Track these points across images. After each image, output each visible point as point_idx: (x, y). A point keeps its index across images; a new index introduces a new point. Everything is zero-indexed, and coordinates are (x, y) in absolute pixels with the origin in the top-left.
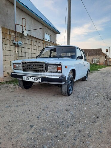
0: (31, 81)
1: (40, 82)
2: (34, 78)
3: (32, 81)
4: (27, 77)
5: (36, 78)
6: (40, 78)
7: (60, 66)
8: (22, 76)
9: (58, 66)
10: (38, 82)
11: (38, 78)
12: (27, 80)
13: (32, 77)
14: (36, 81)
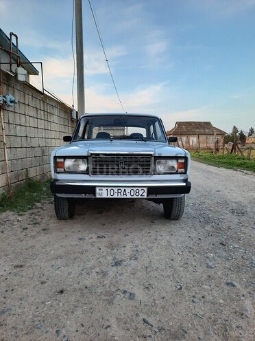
0: (119, 196)
1: (145, 197)
2: (128, 190)
3: (125, 197)
4: (109, 189)
5: (135, 189)
6: (146, 189)
7: (183, 161)
8: (96, 186)
9: (180, 161)
10: (139, 197)
11: (140, 189)
12: (109, 196)
13: (123, 189)
14: (135, 197)
